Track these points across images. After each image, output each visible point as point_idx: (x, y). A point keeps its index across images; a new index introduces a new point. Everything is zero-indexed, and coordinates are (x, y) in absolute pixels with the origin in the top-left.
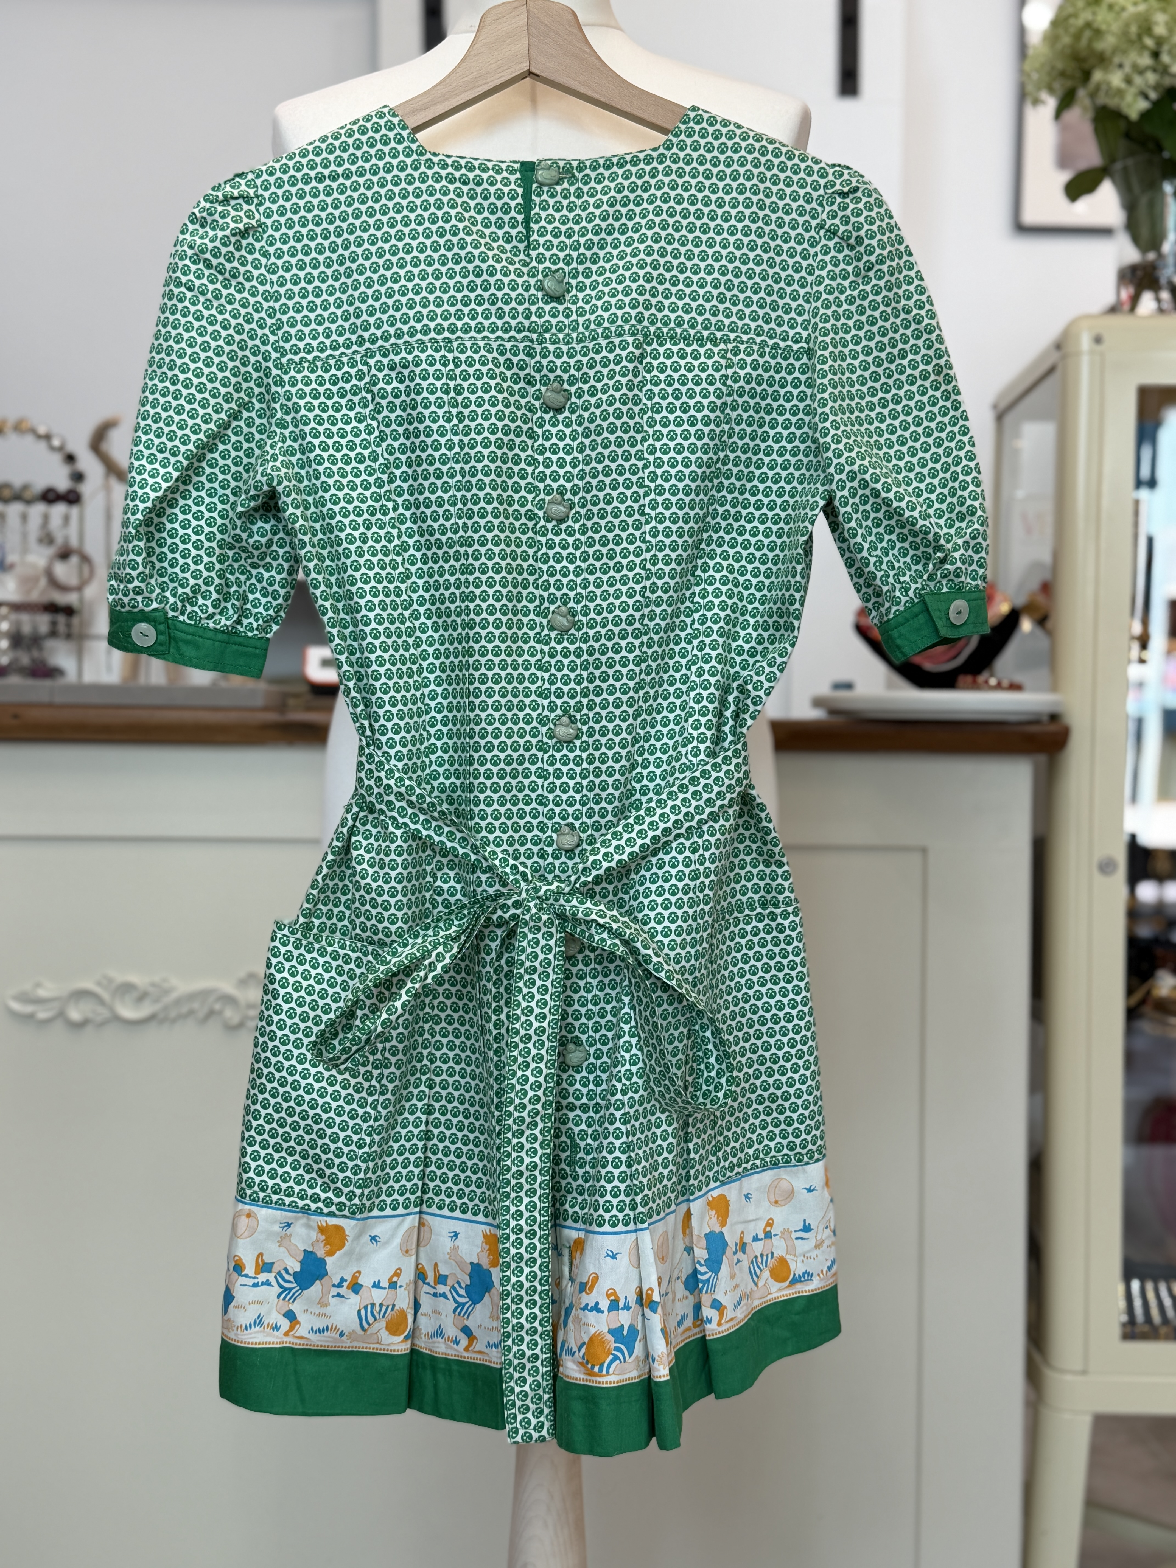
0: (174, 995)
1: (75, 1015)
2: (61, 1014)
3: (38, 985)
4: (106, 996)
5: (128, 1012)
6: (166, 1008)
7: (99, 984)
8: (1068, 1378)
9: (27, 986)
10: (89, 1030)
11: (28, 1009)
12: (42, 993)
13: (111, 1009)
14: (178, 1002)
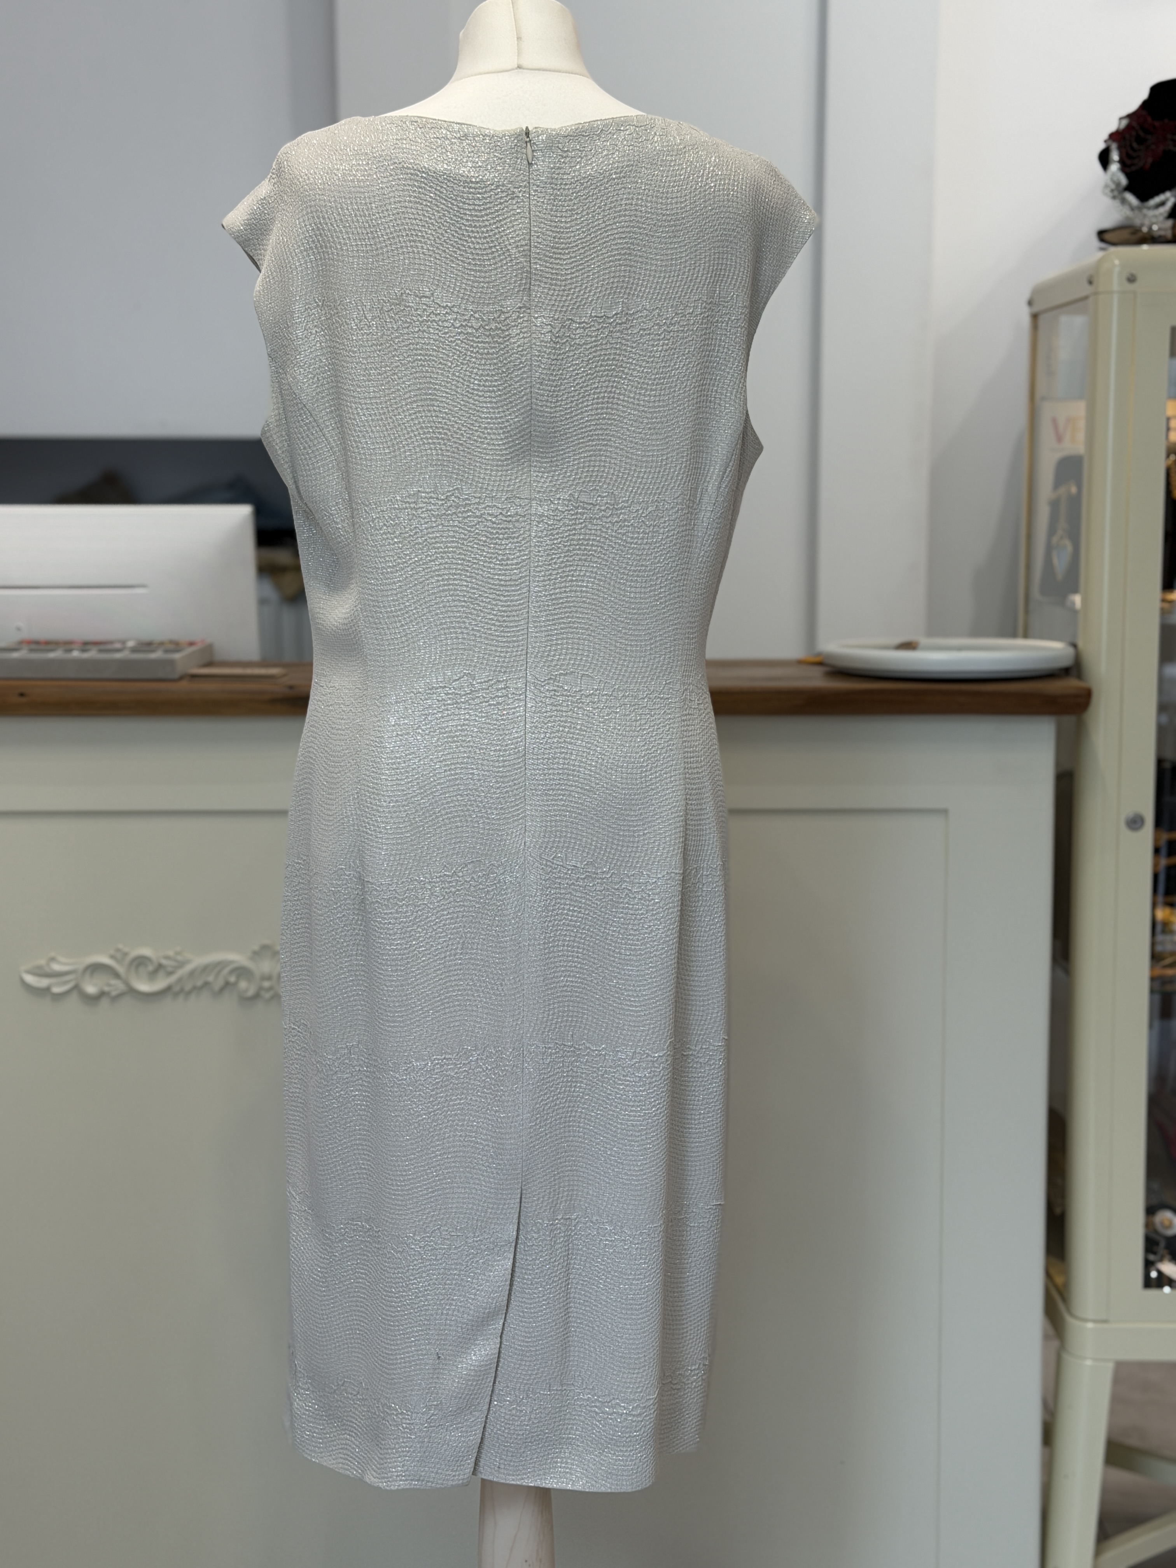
0: (189, 968)
1: (91, 989)
2: (77, 987)
3: (53, 959)
4: (121, 970)
5: (144, 987)
6: (180, 980)
7: (112, 957)
8: (1090, 1325)
9: (42, 962)
10: (105, 1002)
11: (44, 982)
12: (56, 967)
13: (127, 983)
14: (192, 974)
